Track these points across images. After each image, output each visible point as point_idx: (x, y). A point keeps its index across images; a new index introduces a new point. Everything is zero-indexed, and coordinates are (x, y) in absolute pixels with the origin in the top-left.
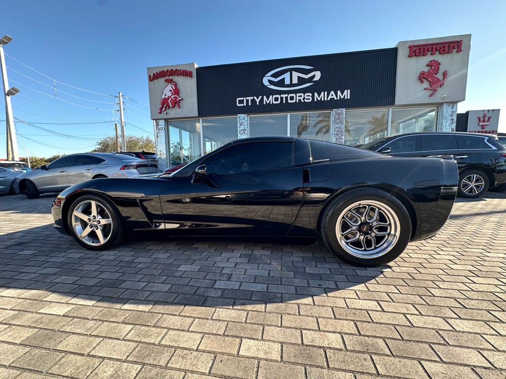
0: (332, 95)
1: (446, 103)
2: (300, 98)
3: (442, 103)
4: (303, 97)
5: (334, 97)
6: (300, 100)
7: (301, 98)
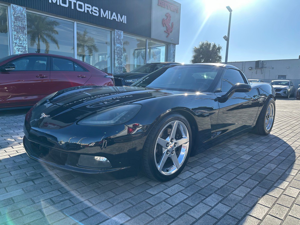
0: (114, 16)
1: (172, 43)
2: (88, 9)
3: (170, 43)
4: (91, 9)
5: (116, 18)
6: (88, 11)
7: (90, 10)
